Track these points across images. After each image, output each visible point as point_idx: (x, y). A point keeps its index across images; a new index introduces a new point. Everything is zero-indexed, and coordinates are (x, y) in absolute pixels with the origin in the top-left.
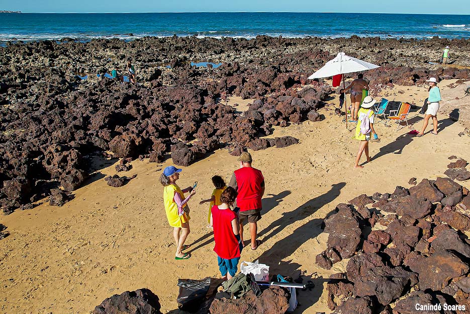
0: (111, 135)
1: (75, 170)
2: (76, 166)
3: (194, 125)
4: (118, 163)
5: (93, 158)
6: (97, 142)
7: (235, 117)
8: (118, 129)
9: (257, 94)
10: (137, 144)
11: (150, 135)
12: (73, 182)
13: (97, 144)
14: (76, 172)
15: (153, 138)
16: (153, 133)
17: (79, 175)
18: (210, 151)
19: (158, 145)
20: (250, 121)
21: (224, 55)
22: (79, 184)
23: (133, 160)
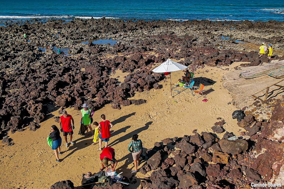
0: (57, 94)
1: (41, 114)
2: (41, 111)
3: (96, 90)
4: (60, 109)
5: (48, 106)
6: (50, 97)
7: (116, 86)
8: (61, 90)
9: (130, 70)
10: (69, 101)
11: (75, 95)
12: (40, 119)
13: (51, 99)
14: (41, 115)
15: (76, 97)
17: (43, 116)
18: (103, 105)
19: (78, 100)
20: (123, 90)
21: (118, 35)
22: (42, 120)
23: (67, 108)
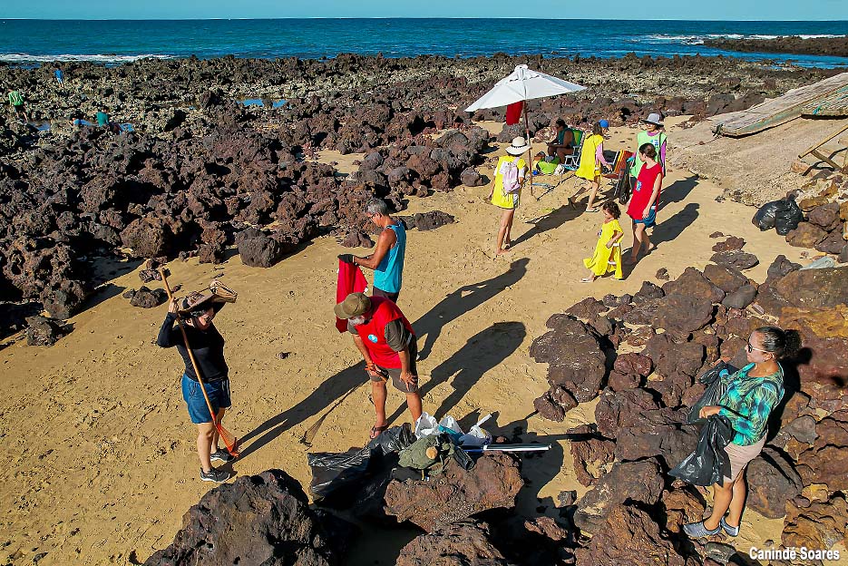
0: (122, 220)
1: (69, 282)
2: (67, 274)
3: (271, 197)
4: (143, 267)
5: (94, 260)
6: (99, 232)
7: (339, 183)
8: (134, 208)
9: (366, 144)
10: (175, 232)
11: (194, 217)
12: (67, 303)
13: (100, 235)
14: (72, 285)
15: (201, 221)
16: (200, 213)
17: (77, 289)
18: (306, 241)
19: (211, 233)
20: (368, 188)
21: (287, 87)
22: (78, 306)
23: (170, 259)
